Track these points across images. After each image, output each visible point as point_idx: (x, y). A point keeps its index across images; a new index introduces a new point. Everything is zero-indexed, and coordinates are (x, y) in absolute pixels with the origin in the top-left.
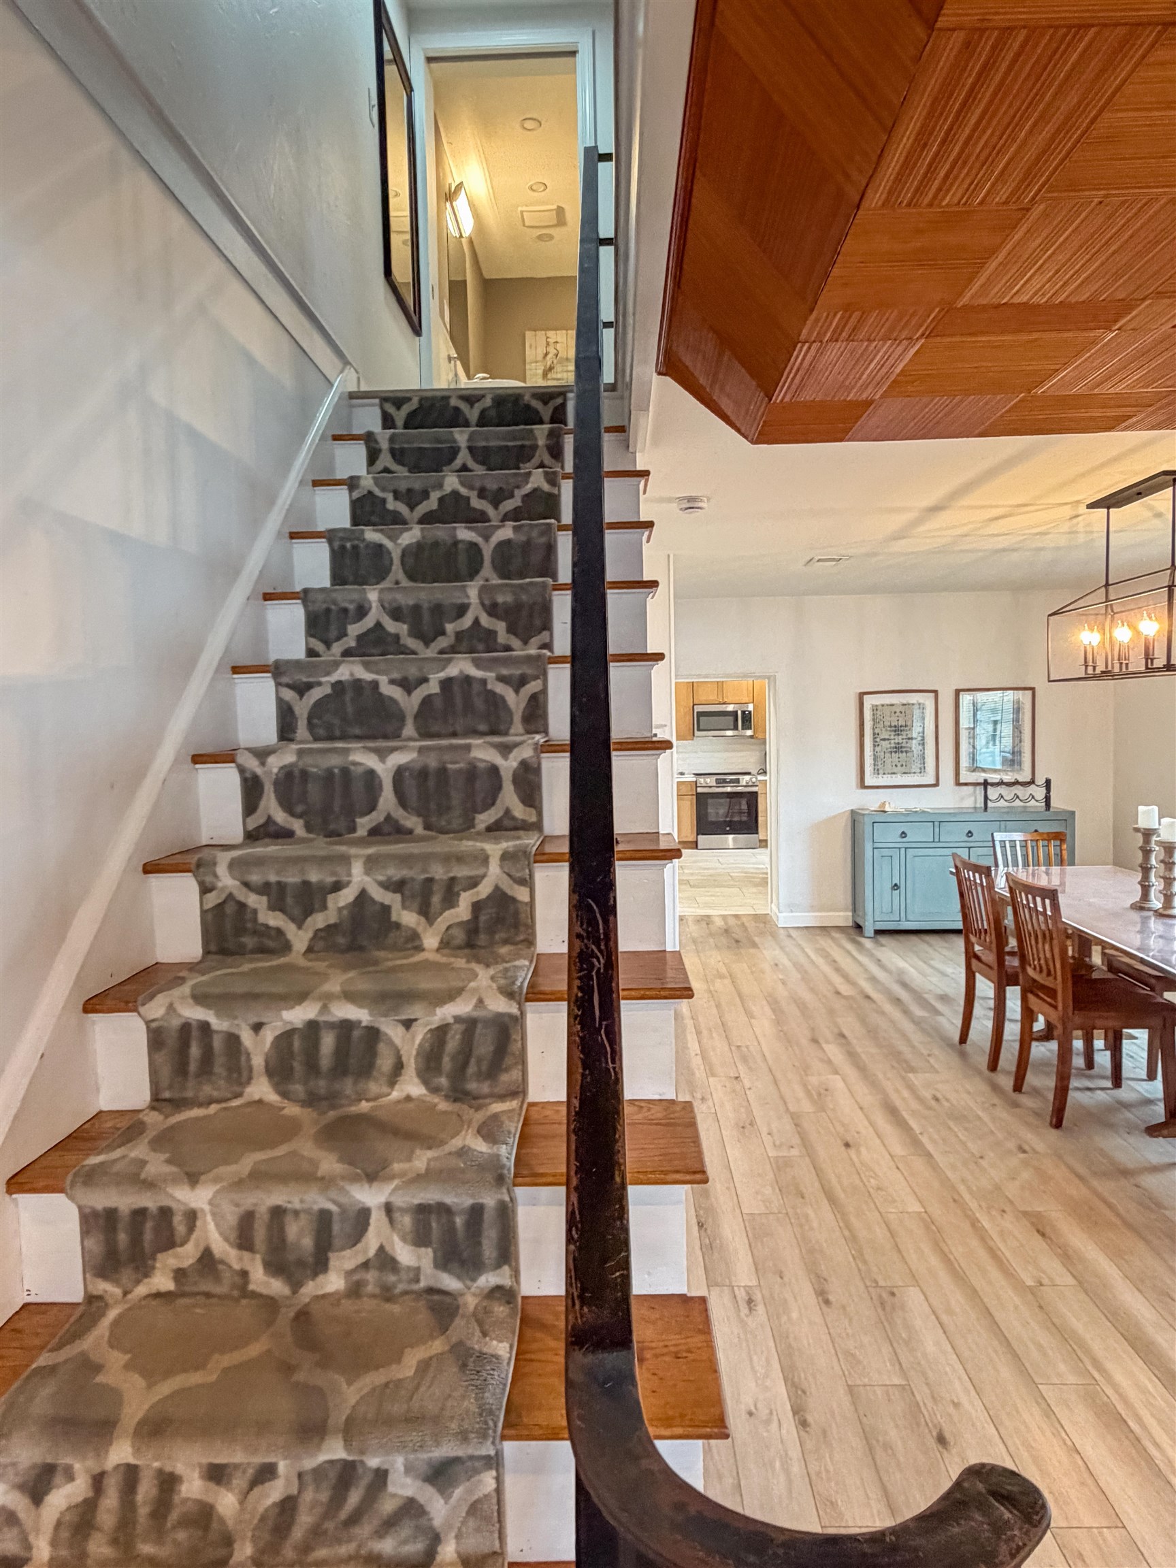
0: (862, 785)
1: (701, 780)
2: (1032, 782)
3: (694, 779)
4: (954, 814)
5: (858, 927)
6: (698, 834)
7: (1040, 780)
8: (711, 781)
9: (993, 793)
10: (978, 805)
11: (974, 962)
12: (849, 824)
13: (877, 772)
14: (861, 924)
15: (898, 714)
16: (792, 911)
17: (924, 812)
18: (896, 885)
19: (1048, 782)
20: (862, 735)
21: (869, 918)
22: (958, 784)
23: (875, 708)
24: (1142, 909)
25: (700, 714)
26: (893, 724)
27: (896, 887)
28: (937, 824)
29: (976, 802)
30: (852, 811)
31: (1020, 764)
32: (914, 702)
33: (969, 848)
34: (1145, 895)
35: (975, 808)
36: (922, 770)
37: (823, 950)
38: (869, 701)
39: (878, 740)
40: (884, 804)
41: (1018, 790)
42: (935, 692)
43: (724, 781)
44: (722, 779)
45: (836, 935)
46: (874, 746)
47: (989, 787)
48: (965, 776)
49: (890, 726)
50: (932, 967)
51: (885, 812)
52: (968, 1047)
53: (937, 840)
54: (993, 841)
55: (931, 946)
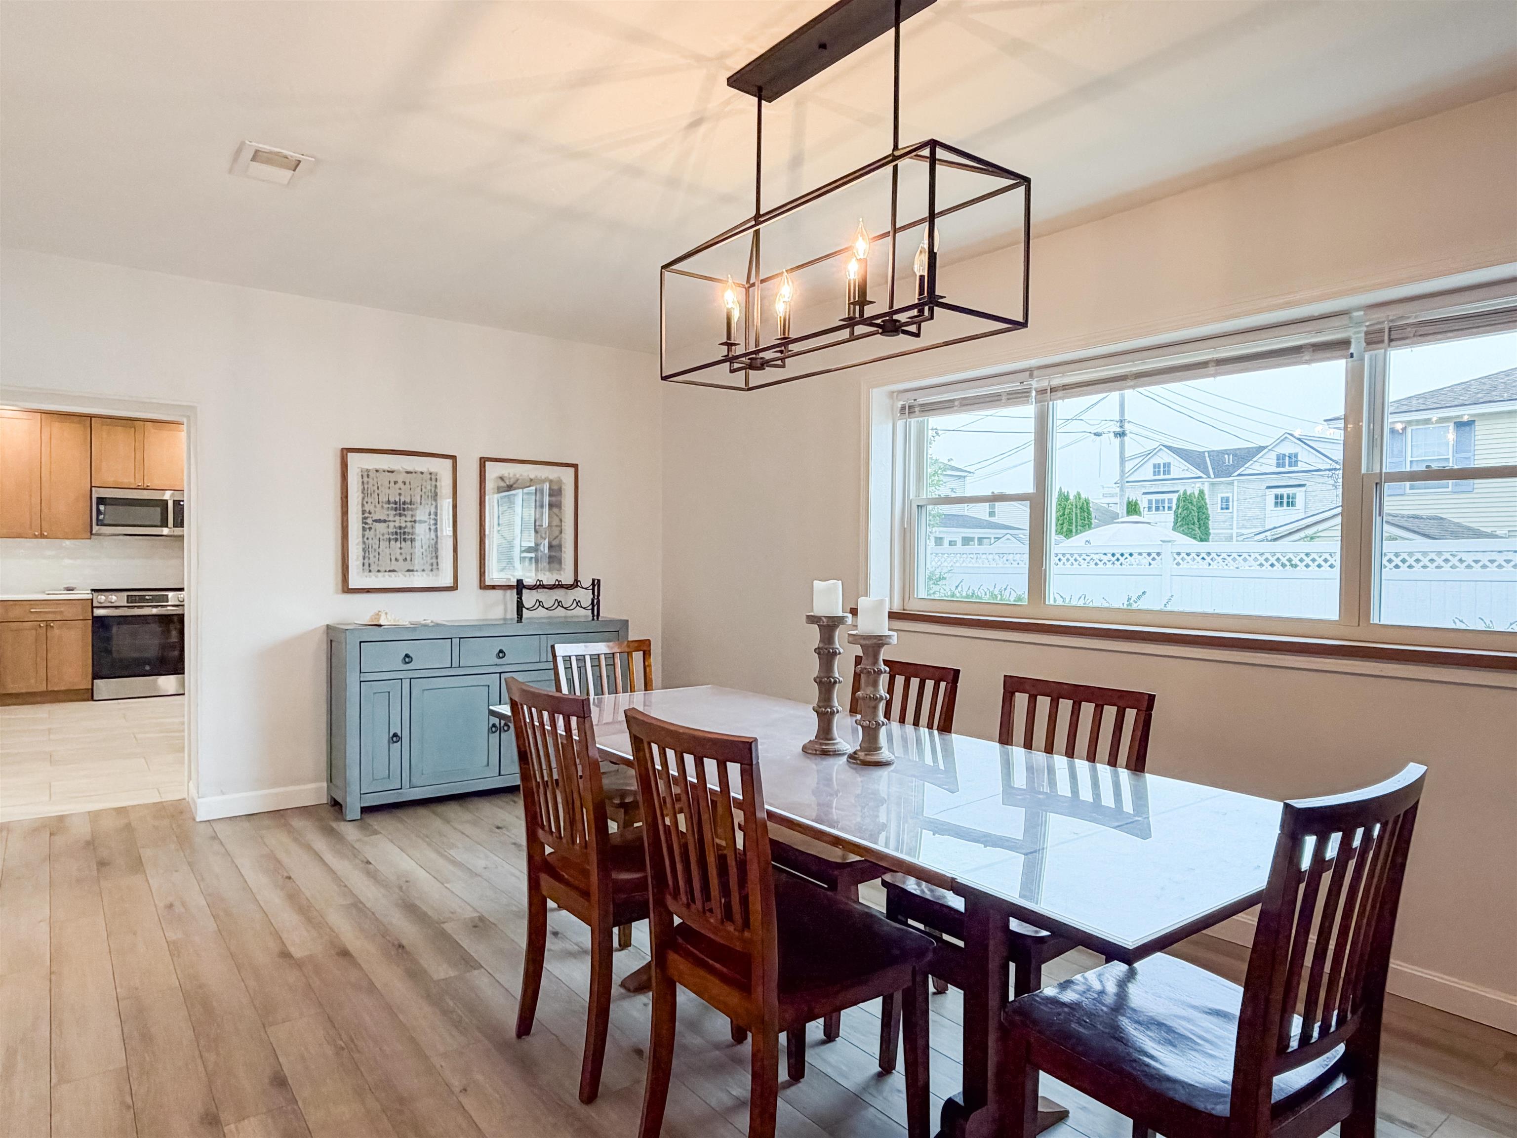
0: (347, 589)
1: (102, 598)
2: (576, 584)
3: (90, 596)
4: (480, 627)
5: (336, 805)
6: (94, 678)
7: (586, 582)
8: (120, 599)
9: (529, 598)
10: (509, 616)
11: (545, 880)
12: (324, 646)
13: (367, 567)
14: (340, 800)
15: (400, 484)
16: (223, 793)
17: (438, 625)
18: (395, 735)
19: (596, 584)
20: (345, 513)
21: (354, 789)
22: (483, 586)
23: (366, 474)
24: (825, 753)
25: (101, 501)
26: (392, 500)
27: (396, 738)
28: (456, 641)
29: (506, 610)
30: (328, 626)
31: (560, 562)
32: (424, 470)
33: (500, 673)
34: (825, 730)
35: (505, 619)
36: (434, 567)
37: (272, 857)
38: (356, 462)
39: (369, 521)
40: (378, 615)
41: (559, 594)
42: (453, 458)
43: (142, 599)
44: (136, 596)
45: (298, 823)
46: (364, 529)
47: (524, 591)
48: (494, 575)
49: (389, 502)
50: (454, 862)
51: (380, 626)
52: (535, 1041)
53: (455, 664)
54: (554, 656)
55: (448, 821)
